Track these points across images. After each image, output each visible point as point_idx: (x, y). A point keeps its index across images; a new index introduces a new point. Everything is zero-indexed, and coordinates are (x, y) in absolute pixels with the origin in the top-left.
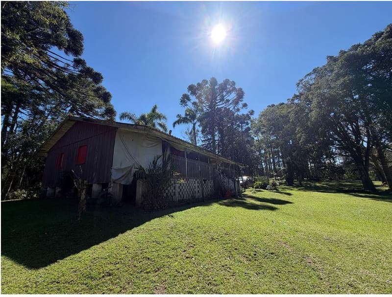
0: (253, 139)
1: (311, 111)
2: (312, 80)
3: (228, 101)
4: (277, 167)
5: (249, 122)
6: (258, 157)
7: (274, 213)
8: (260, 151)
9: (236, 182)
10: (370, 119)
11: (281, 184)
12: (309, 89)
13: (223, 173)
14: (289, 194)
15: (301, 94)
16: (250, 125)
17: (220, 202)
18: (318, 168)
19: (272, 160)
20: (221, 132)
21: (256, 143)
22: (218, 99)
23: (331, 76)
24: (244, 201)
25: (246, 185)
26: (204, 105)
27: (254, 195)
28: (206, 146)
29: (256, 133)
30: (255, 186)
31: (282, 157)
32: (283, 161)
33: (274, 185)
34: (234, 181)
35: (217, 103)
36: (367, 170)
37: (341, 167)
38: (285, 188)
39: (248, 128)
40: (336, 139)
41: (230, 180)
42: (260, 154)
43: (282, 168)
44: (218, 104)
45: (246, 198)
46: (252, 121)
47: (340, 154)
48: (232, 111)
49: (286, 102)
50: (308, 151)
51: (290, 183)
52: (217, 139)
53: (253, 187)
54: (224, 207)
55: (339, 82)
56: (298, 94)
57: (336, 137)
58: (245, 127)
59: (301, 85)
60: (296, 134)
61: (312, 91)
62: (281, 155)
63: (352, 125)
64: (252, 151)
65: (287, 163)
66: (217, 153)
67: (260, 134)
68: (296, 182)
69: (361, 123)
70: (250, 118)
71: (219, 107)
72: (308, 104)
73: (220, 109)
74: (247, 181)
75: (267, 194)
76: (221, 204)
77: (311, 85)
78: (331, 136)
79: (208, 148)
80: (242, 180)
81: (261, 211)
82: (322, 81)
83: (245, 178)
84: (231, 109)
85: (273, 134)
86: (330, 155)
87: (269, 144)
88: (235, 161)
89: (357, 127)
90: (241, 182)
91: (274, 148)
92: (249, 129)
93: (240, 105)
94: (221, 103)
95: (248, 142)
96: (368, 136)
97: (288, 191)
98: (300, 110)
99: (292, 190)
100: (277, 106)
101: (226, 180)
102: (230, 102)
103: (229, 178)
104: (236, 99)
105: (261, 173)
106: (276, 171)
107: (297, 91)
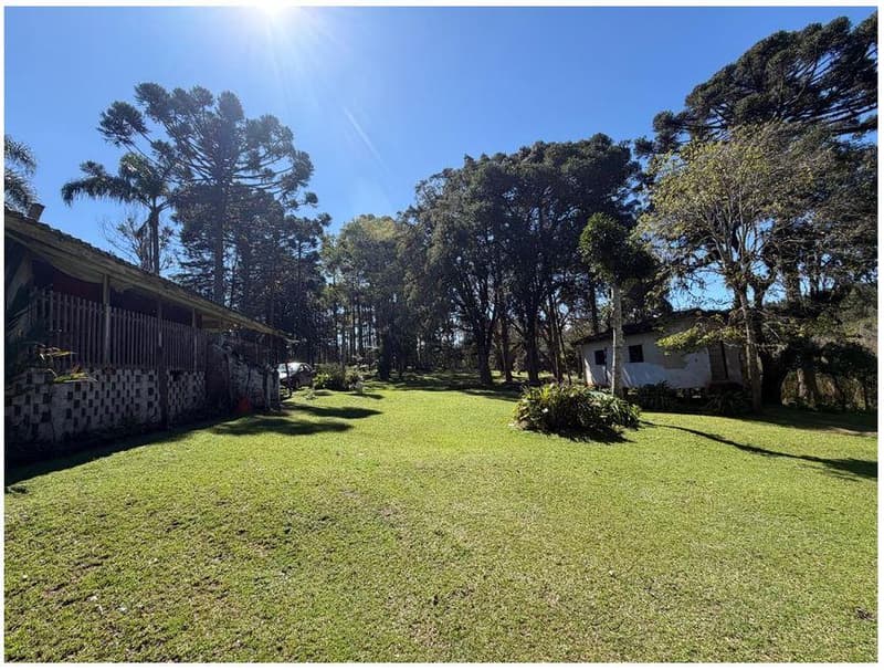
0: (324, 280)
1: (432, 245)
2: (440, 186)
3: (269, 174)
4: (366, 345)
5: (318, 240)
6: (330, 323)
7: (344, 436)
8: (335, 309)
9: (270, 376)
10: (500, 277)
11: (367, 377)
12: (433, 205)
13: (235, 354)
14: (378, 397)
15: (421, 209)
16: (319, 246)
17: (218, 427)
18: (429, 350)
19: (356, 330)
20: (243, 249)
21: (327, 291)
22: (242, 159)
23: (465, 192)
24: (285, 418)
25: (294, 382)
26: (195, 162)
27: (311, 404)
28: (191, 281)
29: (331, 267)
30: (315, 384)
31: (376, 326)
32: (377, 333)
33: (355, 380)
34: (265, 374)
35: (237, 170)
36: (487, 354)
37: (460, 349)
38: (374, 386)
39: (315, 253)
40: (458, 303)
41: (255, 372)
42: (335, 315)
43: (374, 347)
44: (242, 173)
45: (288, 412)
46: (324, 240)
47: (461, 328)
48: (278, 202)
49: (394, 217)
50: (419, 318)
51: (384, 376)
52: (230, 266)
53: (311, 386)
54: (229, 437)
55: (474, 207)
56: (416, 207)
57: (459, 298)
58: (308, 250)
59: (422, 192)
60: (404, 284)
61: (436, 209)
62: (374, 320)
63: (480, 282)
64: (318, 307)
65: (384, 337)
66: (227, 303)
67: (339, 272)
68: (394, 374)
69: (490, 282)
70: (320, 232)
71: (242, 181)
72: (429, 232)
73: (247, 189)
74: (298, 373)
75: (338, 400)
76: (219, 432)
77: (437, 198)
78: (453, 295)
79: (200, 288)
80: (287, 372)
81: (317, 439)
82: (454, 196)
83: (295, 366)
84: (276, 197)
85: (364, 276)
86: (449, 329)
87: (355, 297)
88: (276, 328)
89: (486, 286)
90: (283, 375)
91: (364, 306)
92: (316, 256)
93: (300, 194)
94: (250, 173)
95: (311, 285)
96: (495, 302)
97: (378, 392)
98: (416, 240)
99: (385, 388)
100: (379, 220)
101: (243, 370)
102: (275, 180)
103: (253, 365)
104: (290, 176)
105: (333, 355)
106: (362, 351)
107: (415, 201)
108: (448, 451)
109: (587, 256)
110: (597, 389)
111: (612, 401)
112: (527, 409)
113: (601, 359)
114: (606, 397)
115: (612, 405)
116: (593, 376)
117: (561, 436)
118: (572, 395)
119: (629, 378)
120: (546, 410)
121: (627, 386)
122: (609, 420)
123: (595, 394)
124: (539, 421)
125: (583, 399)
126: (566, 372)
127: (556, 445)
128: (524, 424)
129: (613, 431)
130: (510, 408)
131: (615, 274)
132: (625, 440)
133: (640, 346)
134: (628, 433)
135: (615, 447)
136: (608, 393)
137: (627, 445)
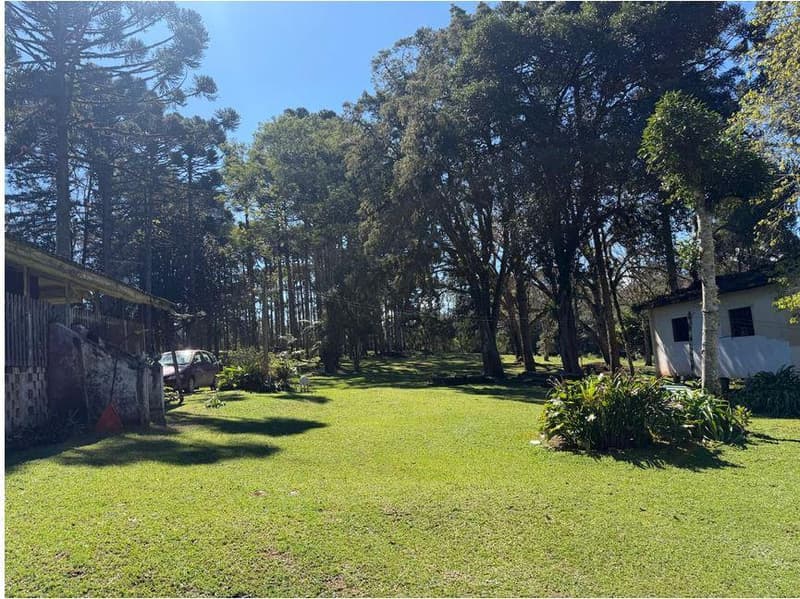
0: (229, 216)
1: (400, 156)
2: (411, 59)
3: (138, 49)
4: (301, 319)
5: (219, 153)
6: (243, 284)
7: (265, 464)
8: (250, 263)
9: (147, 373)
10: (512, 203)
11: (304, 370)
12: (401, 89)
13: (91, 337)
14: (322, 400)
15: (382, 98)
16: (220, 163)
17: (69, 454)
18: (401, 323)
19: (285, 296)
20: (100, 171)
21: (235, 234)
22: (94, 25)
23: (453, 66)
24: (172, 438)
25: (186, 382)
26: (21, 34)
27: (213, 414)
28: (21, 224)
29: (242, 195)
30: (220, 383)
31: (317, 288)
32: (318, 301)
33: (284, 374)
34: (138, 367)
35: (88, 44)
37: (449, 321)
38: (315, 383)
39: (214, 173)
40: (445, 247)
41: (123, 366)
42: (251, 273)
43: (314, 322)
44: (95, 49)
45: (178, 427)
46: (227, 152)
47: (451, 287)
48: (152, 93)
49: (340, 112)
50: (384, 274)
51: (330, 368)
52: (81, 198)
53: (213, 386)
54: (85, 469)
55: (469, 89)
56: (373, 94)
57: (446, 239)
58: (203, 169)
59: (382, 69)
60: (357, 220)
61: (406, 97)
62: (313, 279)
63: (480, 213)
64: (222, 259)
65: (330, 305)
66: (77, 258)
67: (253, 202)
68: (346, 363)
69: (496, 213)
70: (221, 139)
71: (97, 62)
72: (395, 136)
73: (101, 75)
74: (193, 365)
75: (258, 406)
76: (68, 462)
77: (407, 77)
78: (436, 236)
79: (35, 235)
80: (175, 365)
81: (225, 469)
82: (436, 73)
83: (187, 355)
84: (150, 85)
85: (296, 209)
86: (432, 289)
87: (281, 243)
88: (155, 293)
89: (489, 220)
90: (168, 370)
91: (296, 256)
92: (216, 178)
93: (187, 80)
94: (107, 50)
95: (210, 226)
96: (505, 245)
97: (320, 392)
98: (375, 149)
99: (332, 386)
100: (315, 117)
101: (105, 363)
102: (148, 57)
103: (119, 355)
104: (170, 51)
105: (248, 335)
106: (295, 328)
107: (372, 84)
108: (434, 485)
110: (677, 381)
111: (701, 401)
112: (561, 416)
113: (682, 331)
114: (691, 394)
115: (701, 407)
116: (671, 359)
117: (618, 458)
118: (635, 392)
119: (730, 363)
120: (592, 417)
121: (727, 375)
122: (698, 433)
123: (674, 389)
124: (582, 435)
125: (653, 397)
126: (624, 356)
127: (610, 474)
128: (557, 440)
129: (704, 450)
130: (532, 414)
132: (725, 464)
133: (748, 310)
134: (730, 453)
135: (708, 475)
136: (694, 387)
137: (727, 472)
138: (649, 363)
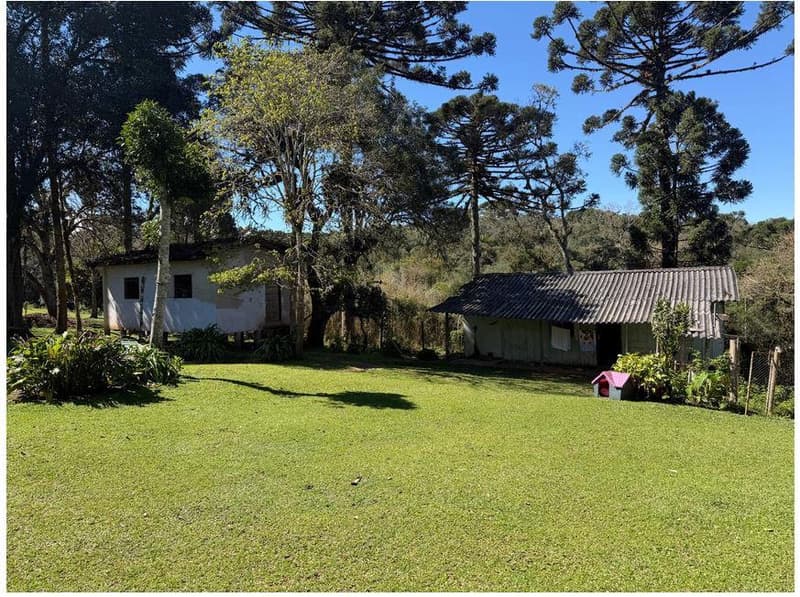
109: (131, 157)
110: (125, 337)
111: (149, 353)
112: (23, 372)
113: (132, 290)
114: (141, 348)
115: (148, 359)
116: (120, 317)
117: (77, 403)
118: (98, 349)
119: (171, 320)
120: (57, 370)
121: (168, 330)
122: (144, 378)
123: (127, 344)
124: (43, 388)
125: (112, 352)
127: (72, 418)
128: (17, 393)
129: (148, 391)
131: (167, 188)
132: (163, 399)
133: (189, 277)
134: (166, 391)
135: (150, 409)
136: (141, 341)
137: (163, 405)
138: (94, 315)
